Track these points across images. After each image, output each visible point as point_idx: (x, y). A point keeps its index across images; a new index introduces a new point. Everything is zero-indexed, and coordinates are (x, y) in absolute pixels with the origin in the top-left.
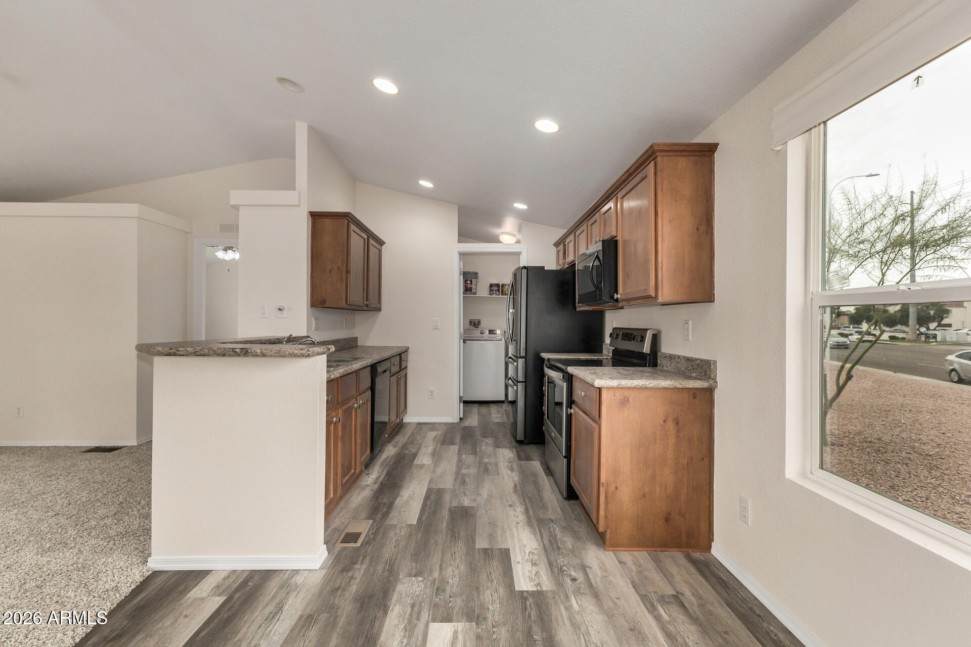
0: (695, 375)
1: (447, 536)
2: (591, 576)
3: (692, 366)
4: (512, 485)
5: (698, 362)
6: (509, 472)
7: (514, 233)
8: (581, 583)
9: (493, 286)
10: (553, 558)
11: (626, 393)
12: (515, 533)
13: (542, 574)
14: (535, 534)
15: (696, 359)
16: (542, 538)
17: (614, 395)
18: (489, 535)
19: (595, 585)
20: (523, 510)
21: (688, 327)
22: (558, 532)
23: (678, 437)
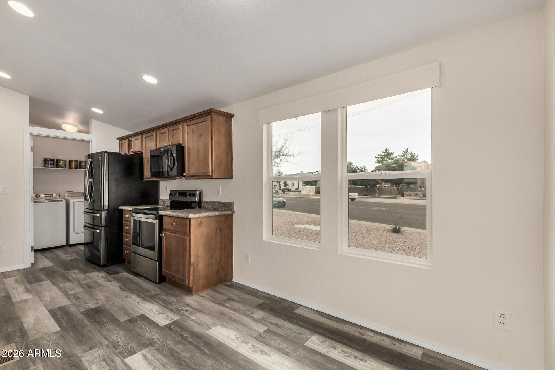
0: (224, 209)
1: (94, 325)
2: (193, 306)
3: (222, 205)
4: (118, 288)
5: (226, 203)
6: (110, 283)
7: (76, 125)
8: (191, 310)
9: (48, 161)
10: (170, 308)
11: (201, 219)
12: (141, 307)
13: (170, 315)
14: (153, 303)
15: (225, 203)
16: (158, 303)
17: (196, 221)
18: (125, 314)
19: (197, 308)
20: (136, 296)
21: (219, 189)
22: (164, 297)
23: (221, 236)
